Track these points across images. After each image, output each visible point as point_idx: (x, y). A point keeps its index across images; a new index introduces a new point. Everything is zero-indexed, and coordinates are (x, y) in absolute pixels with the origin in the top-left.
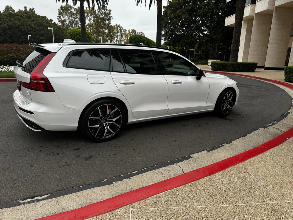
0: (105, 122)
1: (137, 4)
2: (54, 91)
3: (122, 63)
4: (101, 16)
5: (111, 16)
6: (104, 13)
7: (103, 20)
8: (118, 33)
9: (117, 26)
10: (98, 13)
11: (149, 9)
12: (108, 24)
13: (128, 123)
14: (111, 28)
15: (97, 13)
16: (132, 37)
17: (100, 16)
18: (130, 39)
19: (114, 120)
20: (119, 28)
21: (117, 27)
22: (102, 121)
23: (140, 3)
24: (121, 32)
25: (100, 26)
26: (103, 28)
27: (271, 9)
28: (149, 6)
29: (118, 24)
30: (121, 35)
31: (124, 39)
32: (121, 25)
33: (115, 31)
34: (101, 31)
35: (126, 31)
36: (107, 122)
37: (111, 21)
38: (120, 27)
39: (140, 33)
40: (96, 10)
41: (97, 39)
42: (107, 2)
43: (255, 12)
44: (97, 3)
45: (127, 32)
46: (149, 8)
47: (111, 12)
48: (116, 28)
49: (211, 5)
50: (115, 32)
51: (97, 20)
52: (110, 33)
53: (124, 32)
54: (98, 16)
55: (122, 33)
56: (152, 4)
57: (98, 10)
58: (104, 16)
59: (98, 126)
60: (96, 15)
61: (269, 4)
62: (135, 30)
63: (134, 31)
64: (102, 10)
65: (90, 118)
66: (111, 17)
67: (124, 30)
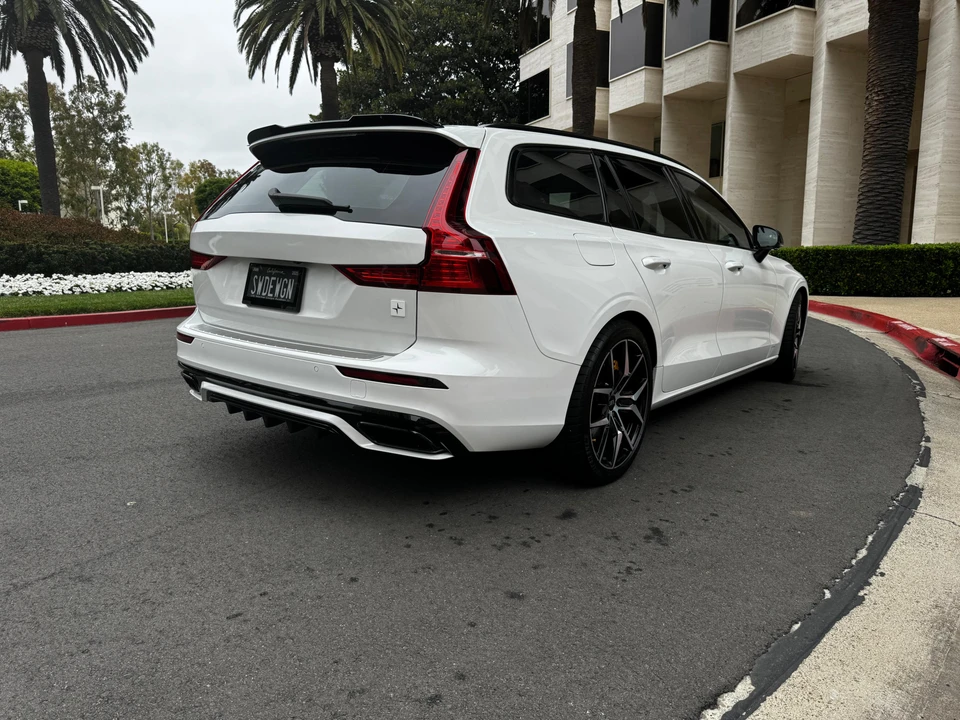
0: (611, 408)
1: (251, 74)
4: (86, 114)
5: (124, 113)
6: (98, 105)
7: (95, 127)
8: (151, 171)
9: (148, 150)
10: (73, 102)
11: (291, 93)
12: (114, 141)
14: (126, 158)
15: (69, 103)
16: (206, 186)
17: (79, 112)
18: (196, 193)
19: (634, 397)
20: (154, 155)
21: (149, 154)
23: (258, 72)
24: (164, 169)
25: (82, 148)
26: (95, 153)
27: (650, 101)
28: (288, 83)
29: (150, 142)
30: (165, 179)
31: (174, 192)
32: (160, 147)
33: (143, 165)
34: (89, 166)
35: (180, 165)
37: (127, 133)
38: (160, 152)
39: (228, 173)
40: (64, 94)
41: (73, 195)
42: (134, 64)
43: (611, 111)
45: (187, 169)
46: (288, 89)
47: (124, 102)
48: (142, 156)
50: (140, 170)
51: (71, 128)
52: (123, 172)
53: (174, 169)
54: (73, 113)
55: (167, 171)
57: (71, 93)
58: (96, 113)
60: (67, 110)
61: (646, 89)
62: (210, 164)
63: (207, 167)
64: (89, 94)
65: (595, 391)
66: (127, 117)
67: (172, 164)
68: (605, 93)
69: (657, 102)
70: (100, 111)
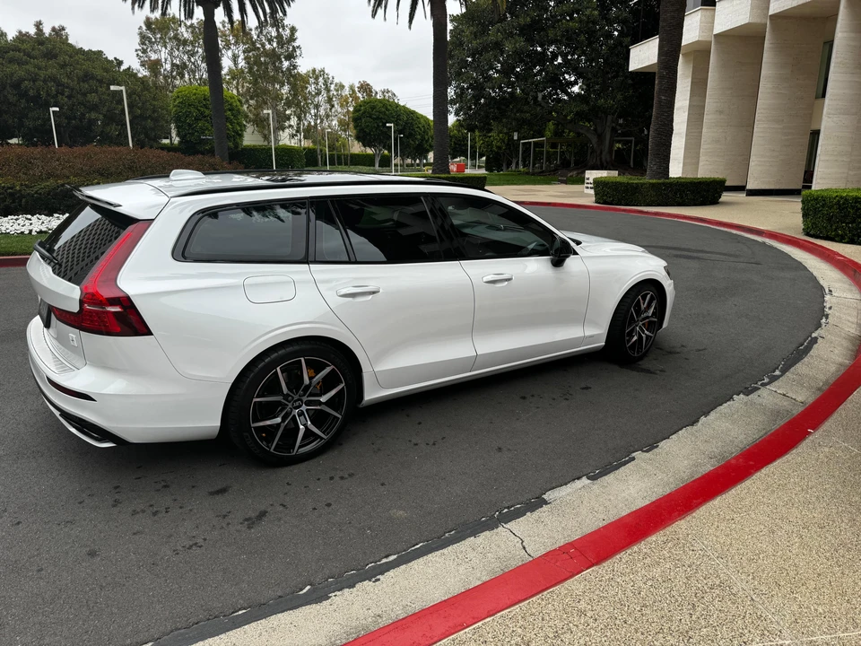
0: (296, 408)
1: (374, 14)
2: (150, 333)
3: (338, 229)
4: (268, 47)
5: (296, 44)
6: (276, 38)
7: (274, 56)
8: (318, 93)
9: (316, 74)
10: (258, 37)
11: (410, 28)
12: (288, 69)
13: (363, 402)
14: (298, 82)
15: (255, 37)
16: (361, 106)
17: (263, 45)
18: (356, 110)
19: (323, 399)
20: (321, 79)
21: (317, 78)
22: (290, 405)
23: (380, 11)
24: (328, 90)
25: (265, 76)
26: (274, 80)
27: (757, 20)
28: (408, 19)
29: (318, 68)
30: (330, 100)
31: (336, 111)
32: (326, 72)
33: (312, 88)
34: (269, 91)
35: (342, 87)
36: (304, 408)
37: (299, 61)
38: (326, 76)
39: (383, 93)
40: (251, 30)
41: (257, 115)
42: (284, 9)
43: (716, 32)
44: (254, 11)
45: (346, 92)
46: (408, 24)
47: (297, 35)
48: (312, 80)
49: (588, 12)
50: (310, 93)
51: (257, 57)
52: (295, 95)
53: (337, 91)
54: (258, 46)
55: (331, 93)
56: (417, 11)
57: (257, 28)
58: (275, 45)
59: (279, 420)
60: (253, 43)
61: (752, 8)
62: (368, 85)
63: (365, 88)
64: (270, 29)
65: (255, 400)
66: (298, 47)
67: (336, 85)
68: (712, 13)
69: (763, 21)
70: (278, 43)
